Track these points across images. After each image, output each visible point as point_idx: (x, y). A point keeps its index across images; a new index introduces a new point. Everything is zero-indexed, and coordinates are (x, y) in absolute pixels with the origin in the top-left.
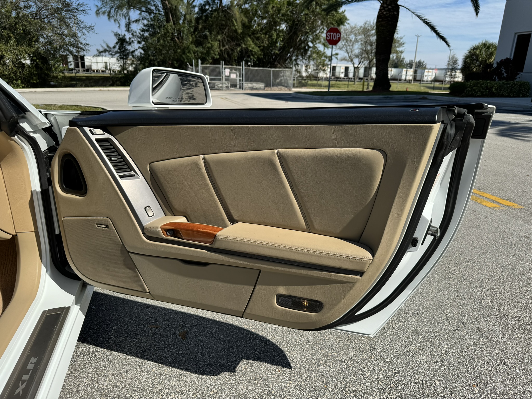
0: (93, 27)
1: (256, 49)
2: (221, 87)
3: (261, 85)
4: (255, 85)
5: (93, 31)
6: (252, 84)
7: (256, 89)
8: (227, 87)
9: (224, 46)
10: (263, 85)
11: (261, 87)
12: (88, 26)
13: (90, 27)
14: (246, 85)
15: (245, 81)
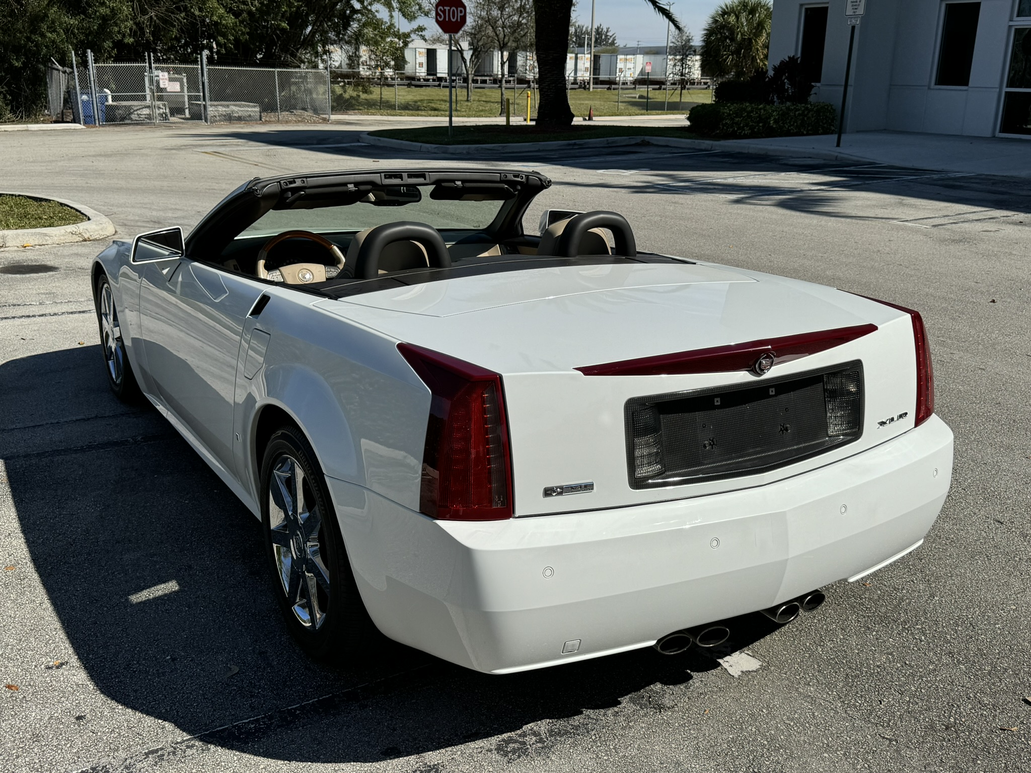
1: (230, 20)
2: (149, 117)
3: (253, 110)
4: (237, 108)
6: (228, 106)
7: (240, 119)
8: (164, 117)
9: (144, 12)
10: (257, 109)
11: (253, 114)
14: (214, 109)
15: (211, 100)
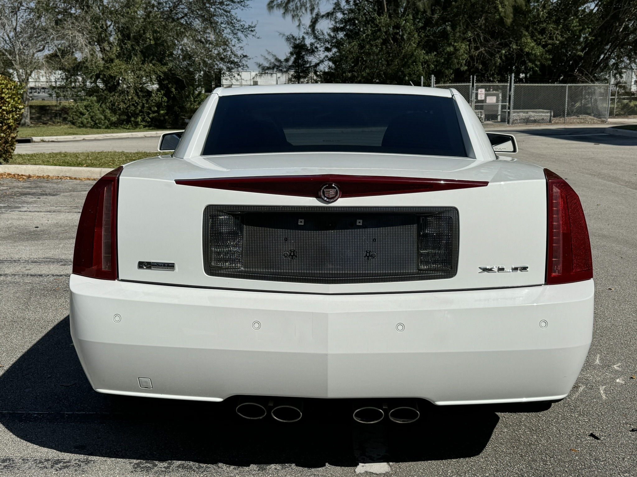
0: (254, 27)
3: (545, 114)
4: (533, 114)
5: (254, 33)
6: (527, 112)
7: (535, 121)
10: (548, 114)
11: (545, 118)
12: (247, 26)
13: (250, 27)
14: (515, 115)
